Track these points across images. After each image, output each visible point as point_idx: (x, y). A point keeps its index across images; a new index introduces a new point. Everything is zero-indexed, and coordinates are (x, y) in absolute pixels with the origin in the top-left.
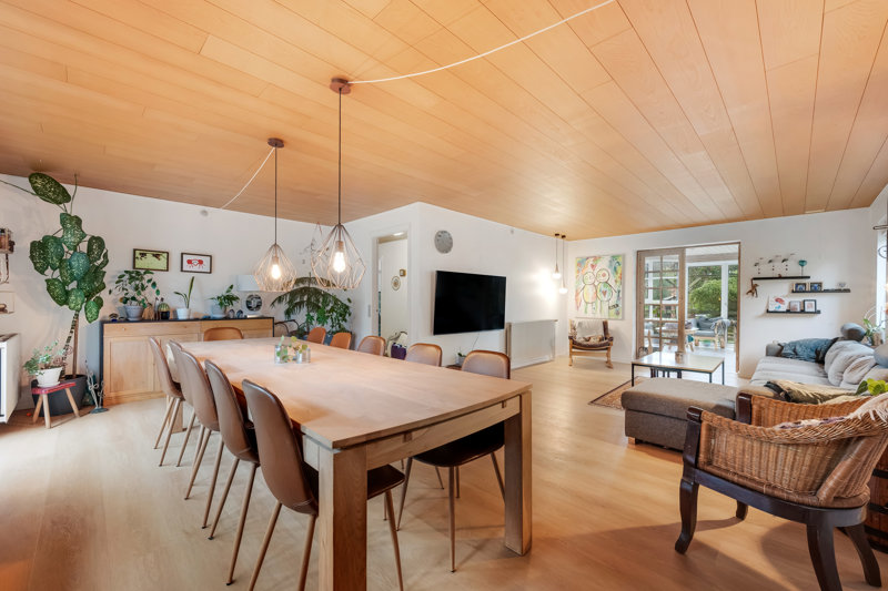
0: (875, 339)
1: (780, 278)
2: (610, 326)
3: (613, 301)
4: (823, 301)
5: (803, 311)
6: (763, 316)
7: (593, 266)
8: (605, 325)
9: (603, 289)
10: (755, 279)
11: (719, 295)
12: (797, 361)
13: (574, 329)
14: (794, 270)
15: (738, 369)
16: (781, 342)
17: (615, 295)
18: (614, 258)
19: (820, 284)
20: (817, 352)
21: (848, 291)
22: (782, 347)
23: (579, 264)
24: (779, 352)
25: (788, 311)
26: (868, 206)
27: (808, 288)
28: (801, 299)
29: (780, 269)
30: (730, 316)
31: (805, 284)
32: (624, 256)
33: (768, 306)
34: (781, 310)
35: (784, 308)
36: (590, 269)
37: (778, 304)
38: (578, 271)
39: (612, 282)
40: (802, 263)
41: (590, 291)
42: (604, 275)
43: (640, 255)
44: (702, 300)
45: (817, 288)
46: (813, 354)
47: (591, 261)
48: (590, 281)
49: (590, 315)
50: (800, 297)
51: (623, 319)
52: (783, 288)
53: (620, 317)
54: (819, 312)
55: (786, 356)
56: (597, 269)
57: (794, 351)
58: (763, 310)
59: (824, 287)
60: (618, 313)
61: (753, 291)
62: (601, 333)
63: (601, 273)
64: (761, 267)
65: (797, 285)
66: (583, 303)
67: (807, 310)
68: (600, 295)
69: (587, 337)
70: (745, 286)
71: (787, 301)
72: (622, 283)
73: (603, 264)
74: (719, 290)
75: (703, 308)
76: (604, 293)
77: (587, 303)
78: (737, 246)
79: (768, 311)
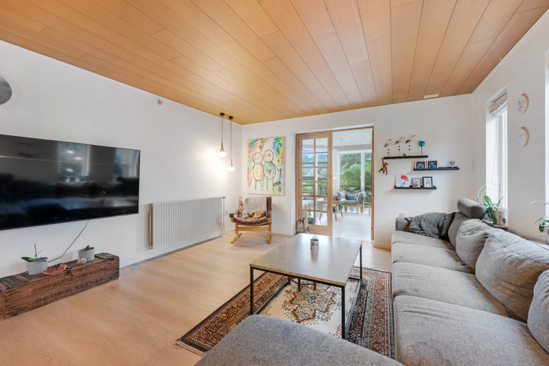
0: (497, 217)
1: (405, 157)
2: (273, 202)
3: (276, 180)
4: (438, 178)
5: (422, 187)
6: (391, 191)
7: (260, 147)
8: (269, 201)
9: (269, 168)
10: (385, 158)
11: (360, 174)
12: (423, 237)
13: (242, 205)
14: (415, 150)
15: (373, 239)
16: (407, 216)
17: (278, 173)
18: (277, 139)
19: (435, 163)
20: (440, 228)
21: (456, 168)
22: (409, 222)
23: (251, 145)
24: (406, 226)
25: (411, 187)
26: (471, 93)
27: (426, 167)
28: (421, 177)
29: (404, 149)
30: (366, 189)
31: (424, 163)
32: (285, 138)
33: (395, 182)
34: (405, 186)
35: (408, 184)
36: (258, 150)
37: (403, 180)
38: (249, 152)
39: (275, 162)
40: (421, 144)
41: (258, 169)
42: (269, 155)
43: (299, 138)
44: (349, 178)
45: (433, 166)
46: (436, 230)
47: (259, 143)
48: (258, 161)
49: (259, 191)
50: (420, 175)
51: (284, 195)
52: (407, 166)
53: (282, 193)
54: (434, 188)
55: (413, 231)
56: (264, 150)
57: (420, 226)
58: (392, 186)
59: (439, 165)
60: (280, 190)
61: (384, 169)
62: (264, 209)
63: (267, 153)
64: (390, 147)
65: (418, 163)
66: (253, 179)
67: (425, 186)
68: (266, 173)
69: (251, 213)
70: (378, 165)
71: (410, 178)
72: (284, 163)
73: (269, 145)
74: (360, 171)
75: (350, 183)
76: (270, 171)
77: (256, 180)
78: (371, 130)
79: (396, 187)
